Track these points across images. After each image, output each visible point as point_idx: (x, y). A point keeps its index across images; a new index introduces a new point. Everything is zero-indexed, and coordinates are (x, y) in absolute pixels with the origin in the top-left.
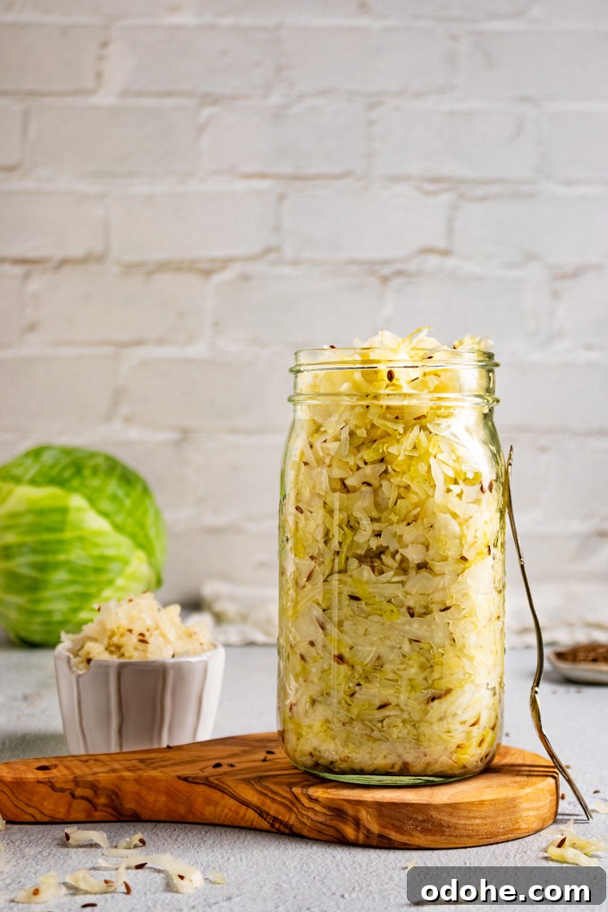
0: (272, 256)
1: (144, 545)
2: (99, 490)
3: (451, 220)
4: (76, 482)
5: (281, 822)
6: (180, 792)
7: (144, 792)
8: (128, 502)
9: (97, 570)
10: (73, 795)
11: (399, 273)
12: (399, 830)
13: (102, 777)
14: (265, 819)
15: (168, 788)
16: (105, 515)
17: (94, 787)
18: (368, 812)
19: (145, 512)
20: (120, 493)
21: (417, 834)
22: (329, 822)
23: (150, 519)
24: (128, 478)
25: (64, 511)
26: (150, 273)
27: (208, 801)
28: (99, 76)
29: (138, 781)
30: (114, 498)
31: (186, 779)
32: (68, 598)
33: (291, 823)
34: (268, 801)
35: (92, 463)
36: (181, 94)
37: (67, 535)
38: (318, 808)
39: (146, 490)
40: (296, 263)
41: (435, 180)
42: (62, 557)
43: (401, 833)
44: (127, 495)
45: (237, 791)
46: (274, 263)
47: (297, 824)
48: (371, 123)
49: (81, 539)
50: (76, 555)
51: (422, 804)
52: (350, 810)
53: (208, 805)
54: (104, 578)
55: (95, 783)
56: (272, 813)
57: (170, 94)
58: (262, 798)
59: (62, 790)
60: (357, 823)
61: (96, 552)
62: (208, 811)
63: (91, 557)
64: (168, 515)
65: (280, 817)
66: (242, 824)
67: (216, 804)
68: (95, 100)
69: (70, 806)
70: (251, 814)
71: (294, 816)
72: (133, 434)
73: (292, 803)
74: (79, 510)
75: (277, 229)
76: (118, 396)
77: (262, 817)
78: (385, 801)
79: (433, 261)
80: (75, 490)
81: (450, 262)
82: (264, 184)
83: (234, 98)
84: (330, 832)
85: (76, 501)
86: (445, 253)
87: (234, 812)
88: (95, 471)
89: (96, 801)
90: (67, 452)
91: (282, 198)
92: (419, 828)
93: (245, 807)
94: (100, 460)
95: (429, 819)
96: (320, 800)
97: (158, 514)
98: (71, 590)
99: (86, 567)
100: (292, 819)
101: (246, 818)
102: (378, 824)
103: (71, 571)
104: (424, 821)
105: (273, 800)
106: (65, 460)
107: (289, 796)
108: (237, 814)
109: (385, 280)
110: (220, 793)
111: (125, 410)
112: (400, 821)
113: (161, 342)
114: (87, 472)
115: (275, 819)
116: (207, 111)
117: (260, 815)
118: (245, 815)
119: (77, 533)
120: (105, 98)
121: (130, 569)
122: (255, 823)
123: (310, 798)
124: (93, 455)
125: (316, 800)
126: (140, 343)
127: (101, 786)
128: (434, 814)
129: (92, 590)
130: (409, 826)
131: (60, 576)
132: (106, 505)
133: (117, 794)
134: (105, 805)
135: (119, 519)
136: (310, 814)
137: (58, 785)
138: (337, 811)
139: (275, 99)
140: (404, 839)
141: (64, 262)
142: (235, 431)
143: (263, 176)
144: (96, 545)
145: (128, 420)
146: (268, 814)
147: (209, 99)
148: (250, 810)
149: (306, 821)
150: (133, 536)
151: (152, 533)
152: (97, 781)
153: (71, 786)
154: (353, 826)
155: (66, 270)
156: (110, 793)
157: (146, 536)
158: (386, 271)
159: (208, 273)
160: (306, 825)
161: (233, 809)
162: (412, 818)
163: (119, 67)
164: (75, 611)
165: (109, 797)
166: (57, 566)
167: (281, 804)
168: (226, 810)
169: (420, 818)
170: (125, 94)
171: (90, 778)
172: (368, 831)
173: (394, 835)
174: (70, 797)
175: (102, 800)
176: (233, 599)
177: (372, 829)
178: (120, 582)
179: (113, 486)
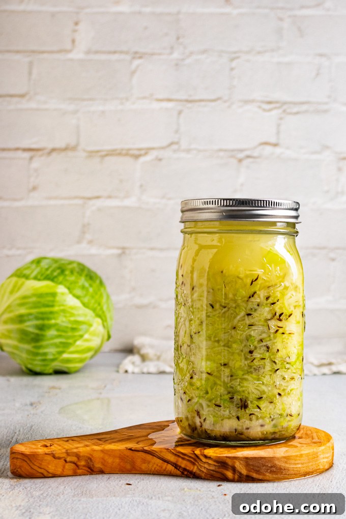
0: (175, 147)
1: (101, 316)
2: (75, 282)
3: (279, 125)
4: (61, 278)
5: (188, 471)
6: (128, 457)
7: (106, 457)
8: (91, 290)
9: (73, 329)
10: (66, 461)
11: (248, 157)
12: (258, 472)
13: (81, 450)
14: (179, 470)
15: (120, 455)
16: (78, 297)
17: (77, 456)
18: (240, 463)
19: (101, 295)
20: (87, 285)
21: (268, 474)
22: (217, 470)
23: (104, 300)
24: (91, 276)
25: (54, 295)
26: (103, 157)
27: (144, 461)
28: (73, 41)
29: (102, 451)
30: (83, 287)
31: (130, 449)
32: (56, 345)
33: (194, 471)
34: (180, 460)
35: (70, 267)
36: (121, 52)
37: (56, 309)
38: (210, 462)
39: (101, 283)
40: (188, 151)
41: (270, 103)
42: (53, 322)
43: (259, 474)
44: (91, 286)
45: (162, 455)
46: (175, 151)
47: (198, 472)
48: (232, 69)
49: (64, 311)
50: (60, 320)
51: (270, 457)
52: (230, 462)
53: (144, 463)
54: (77, 334)
55: (78, 453)
56: (183, 466)
57: (115, 52)
58: (177, 458)
59: (59, 458)
60: (234, 470)
61: (72, 319)
62: (144, 467)
63: (70, 322)
64: (114, 298)
65: (188, 468)
66: (165, 473)
67: (149, 462)
68: (70, 56)
69: (64, 467)
70: (170, 468)
71: (196, 467)
72: (94, 251)
73: (194, 459)
74: (63, 294)
75: (177, 131)
76: (85, 228)
77: (177, 469)
78: (250, 456)
79: (268, 149)
80: (61, 283)
81: (278, 150)
82: (170, 105)
83: (153, 54)
84: (218, 475)
85: (61, 289)
86: (275, 145)
87: (160, 466)
88: (72, 272)
89: (79, 463)
90: (55, 261)
91: (180, 113)
92: (269, 471)
93: (166, 463)
94: (75, 265)
95: (274, 466)
96: (212, 457)
97: (108, 296)
98: (57, 341)
99: (67, 327)
100: (195, 469)
101: (167, 469)
102: (246, 469)
103: (58, 330)
104: (272, 467)
105: (183, 459)
106: (55, 266)
107: (193, 456)
108: (162, 467)
109: (240, 161)
110: (151, 456)
111: (88, 237)
112: (258, 467)
113: (109, 197)
114: (67, 272)
115: (185, 469)
116: (137, 62)
117: (175, 468)
118: (166, 468)
119: (62, 308)
120: (77, 55)
121: (92, 329)
122: (172, 472)
123: (206, 457)
124: (71, 263)
125: (209, 458)
126: (98, 197)
127: (81, 455)
128: (277, 462)
129: (70, 341)
130: (263, 469)
131: (52, 332)
132: (78, 292)
133: (91, 459)
134: (84, 466)
135: (86, 300)
136: (206, 466)
137: (57, 456)
138: (222, 463)
139: (176, 55)
140: (261, 477)
141: (53, 150)
142: (152, 249)
143: (169, 100)
144: (72, 315)
145: (90, 242)
146: (180, 467)
147: (138, 55)
148: (169, 465)
149: (203, 470)
150: (94, 310)
151: (105, 308)
152: (79, 452)
153: (64, 455)
154: (232, 471)
155: (54, 155)
156: (87, 459)
157: (101, 309)
158: (241, 155)
159: (137, 157)
160: (203, 472)
161: (159, 465)
162: (265, 465)
163: (85, 37)
164: (61, 353)
165: (86, 461)
166: (50, 327)
167: (188, 460)
168: (155, 466)
169: (269, 465)
170: (88, 52)
171: (75, 450)
172: (240, 473)
173: (255, 475)
174: (64, 461)
175: (83, 463)
176: (152, 346)
177: (243, 472)
178: (86, 336)
179: (82, 281)
